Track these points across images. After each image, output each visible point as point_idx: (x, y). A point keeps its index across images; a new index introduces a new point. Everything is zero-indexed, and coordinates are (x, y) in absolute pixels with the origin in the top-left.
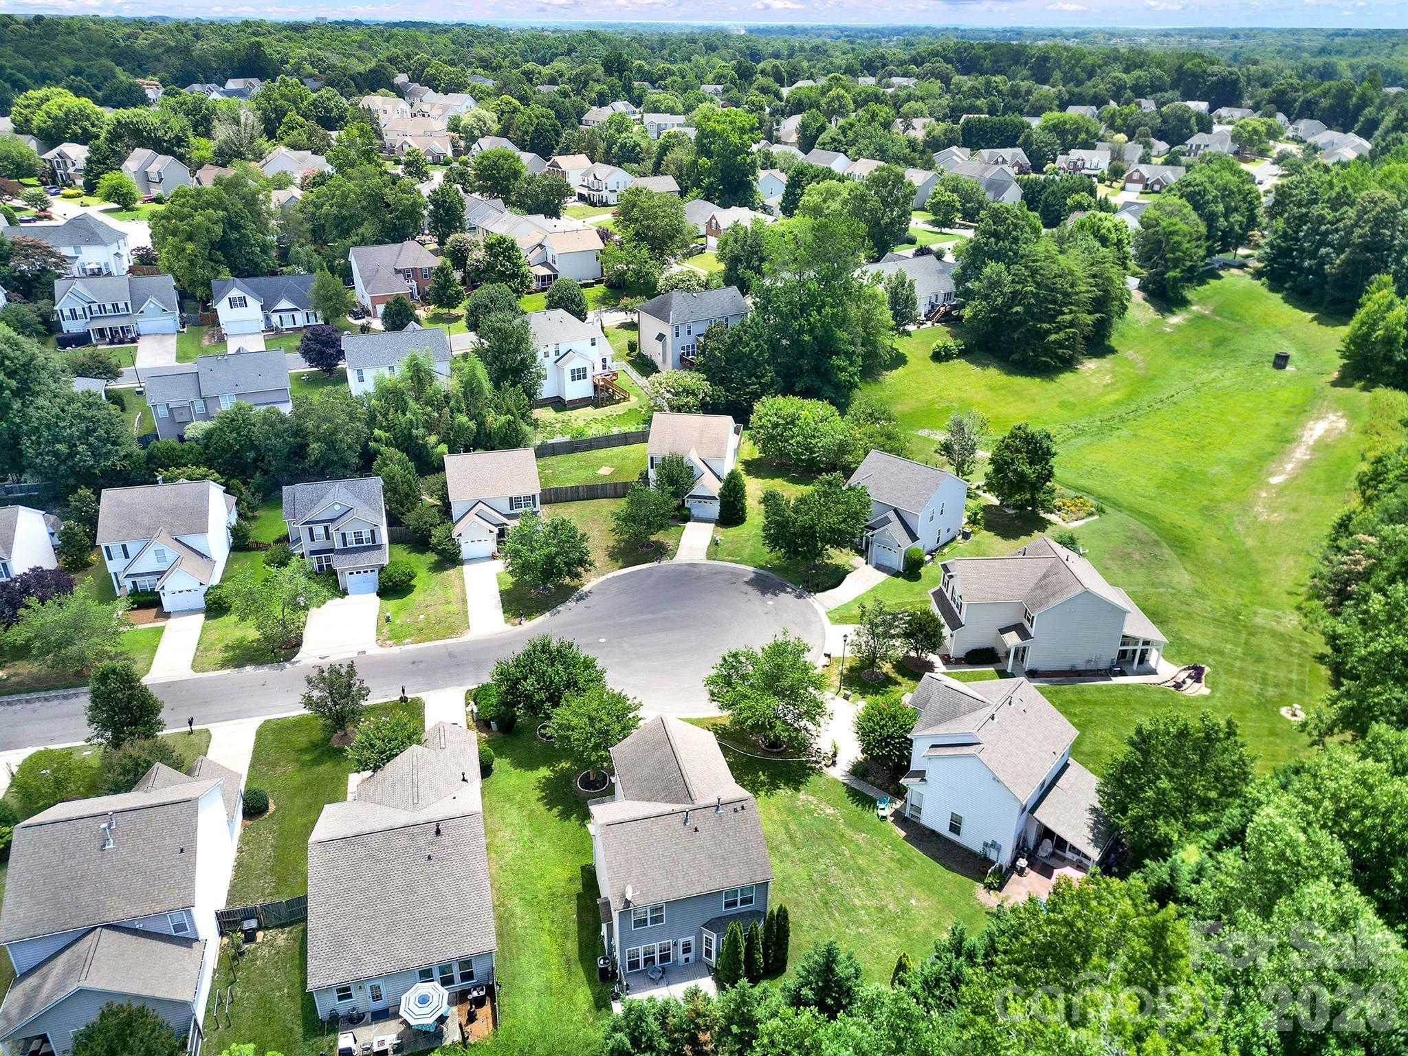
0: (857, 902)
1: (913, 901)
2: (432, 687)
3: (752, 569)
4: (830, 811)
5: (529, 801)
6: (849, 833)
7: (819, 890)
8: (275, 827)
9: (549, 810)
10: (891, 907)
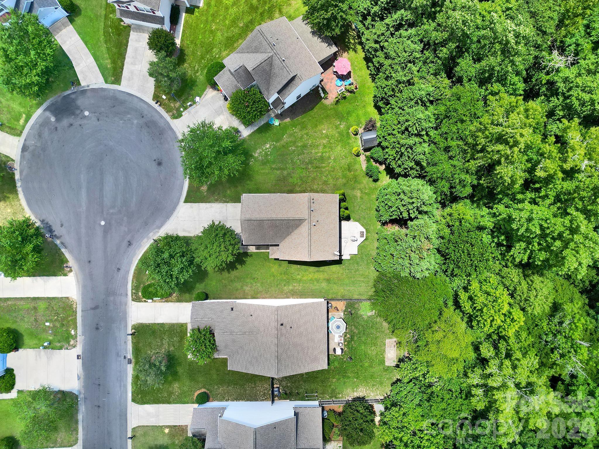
0: (320, 154)
1: (324, 132)
2: (124, 318)
3: (40, 111)
4: (268, 146)
5: (229, 277)
6: (282, 142)
7: (310, 167)
8: (216, 387)
9: (237, 269)
10: (325, 142)
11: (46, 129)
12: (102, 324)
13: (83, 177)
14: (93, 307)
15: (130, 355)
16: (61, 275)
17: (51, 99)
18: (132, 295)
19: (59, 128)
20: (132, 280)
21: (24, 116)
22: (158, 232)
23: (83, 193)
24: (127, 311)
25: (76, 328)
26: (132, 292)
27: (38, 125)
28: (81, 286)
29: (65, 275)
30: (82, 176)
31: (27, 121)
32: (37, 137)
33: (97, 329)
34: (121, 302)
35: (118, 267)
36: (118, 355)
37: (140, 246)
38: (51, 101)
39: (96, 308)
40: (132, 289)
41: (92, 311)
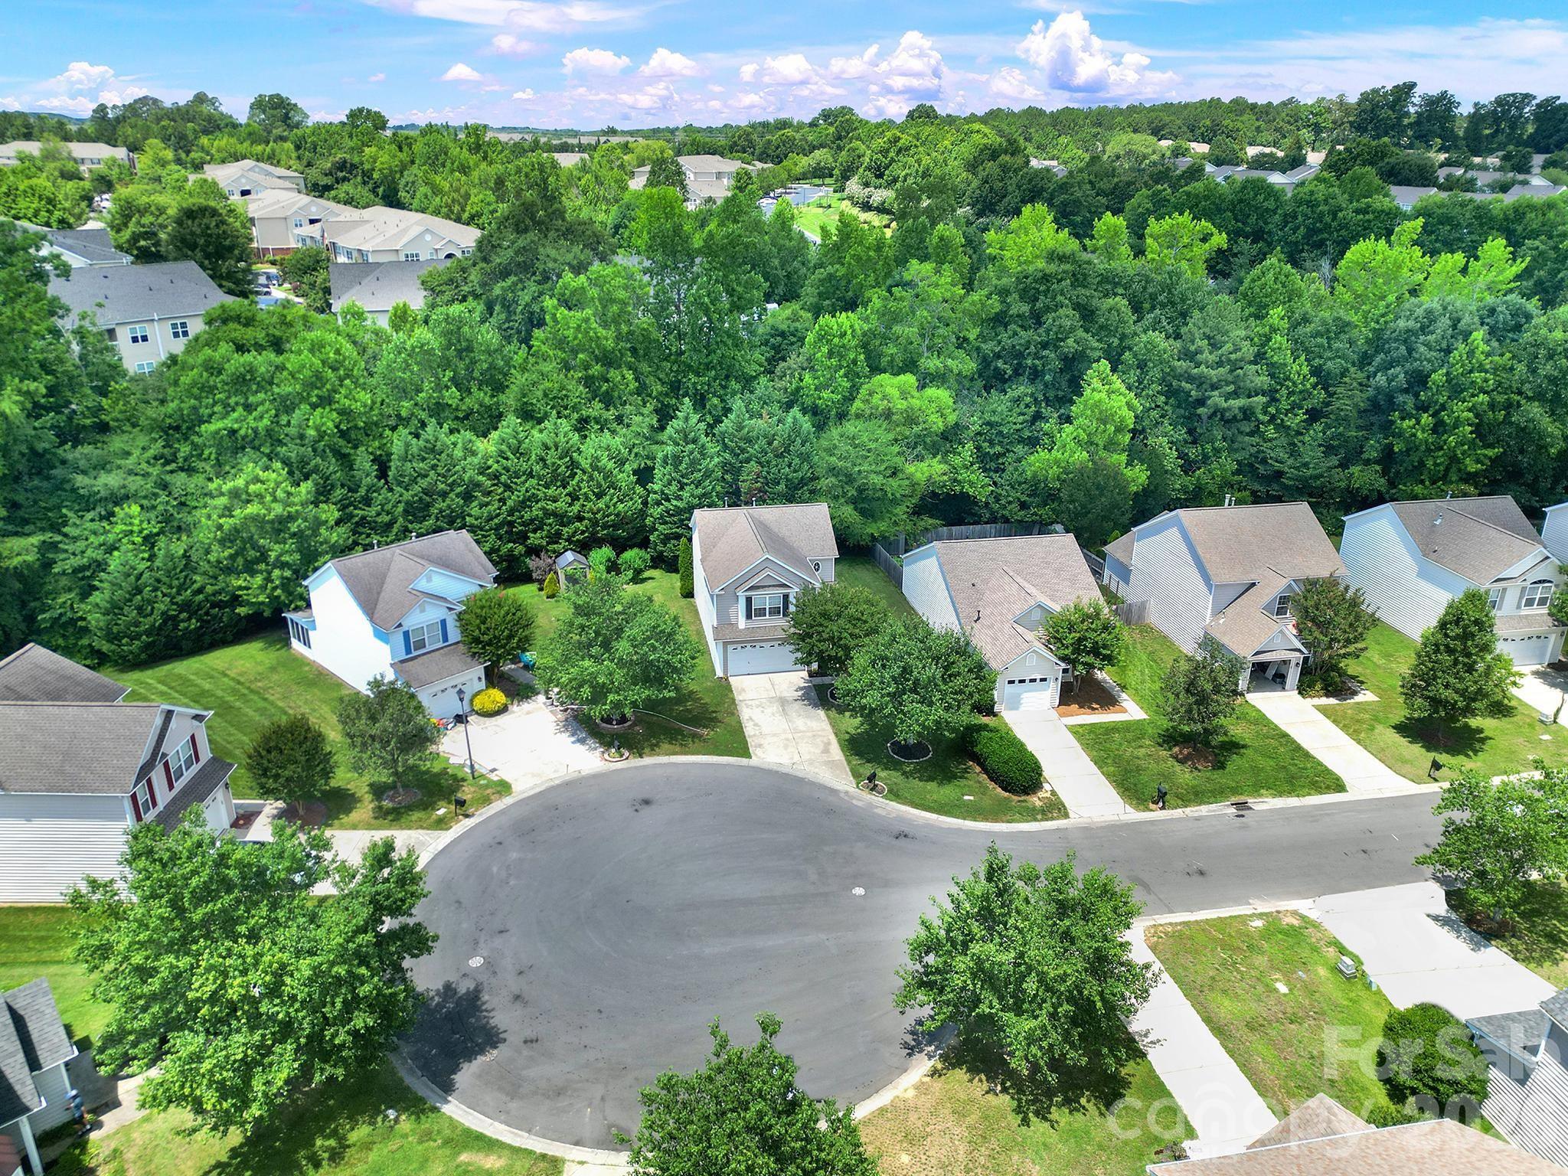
11: (532, 1073)
12: (1182, 865)
13: (712, 948)
14: (1141, 887)
15: (1225, 807)
17: (402, 1073)
18: (1052, 819)
19: (529, 1033)
21: (464, 1157)
22: (847, 793)
23: (770, 943)
25: (1243, 919)
26: (1044, 820)
27: (513, 1105)
30: (707, 951)
31: (489, 1145)
32: (563, 1102)
33: (1201, 873)
34: (1087, 839)
37: (901, 819)
38: (411, 1071)
39: (1140, 883)
40: (1036, 820)
41: (1158, 891)
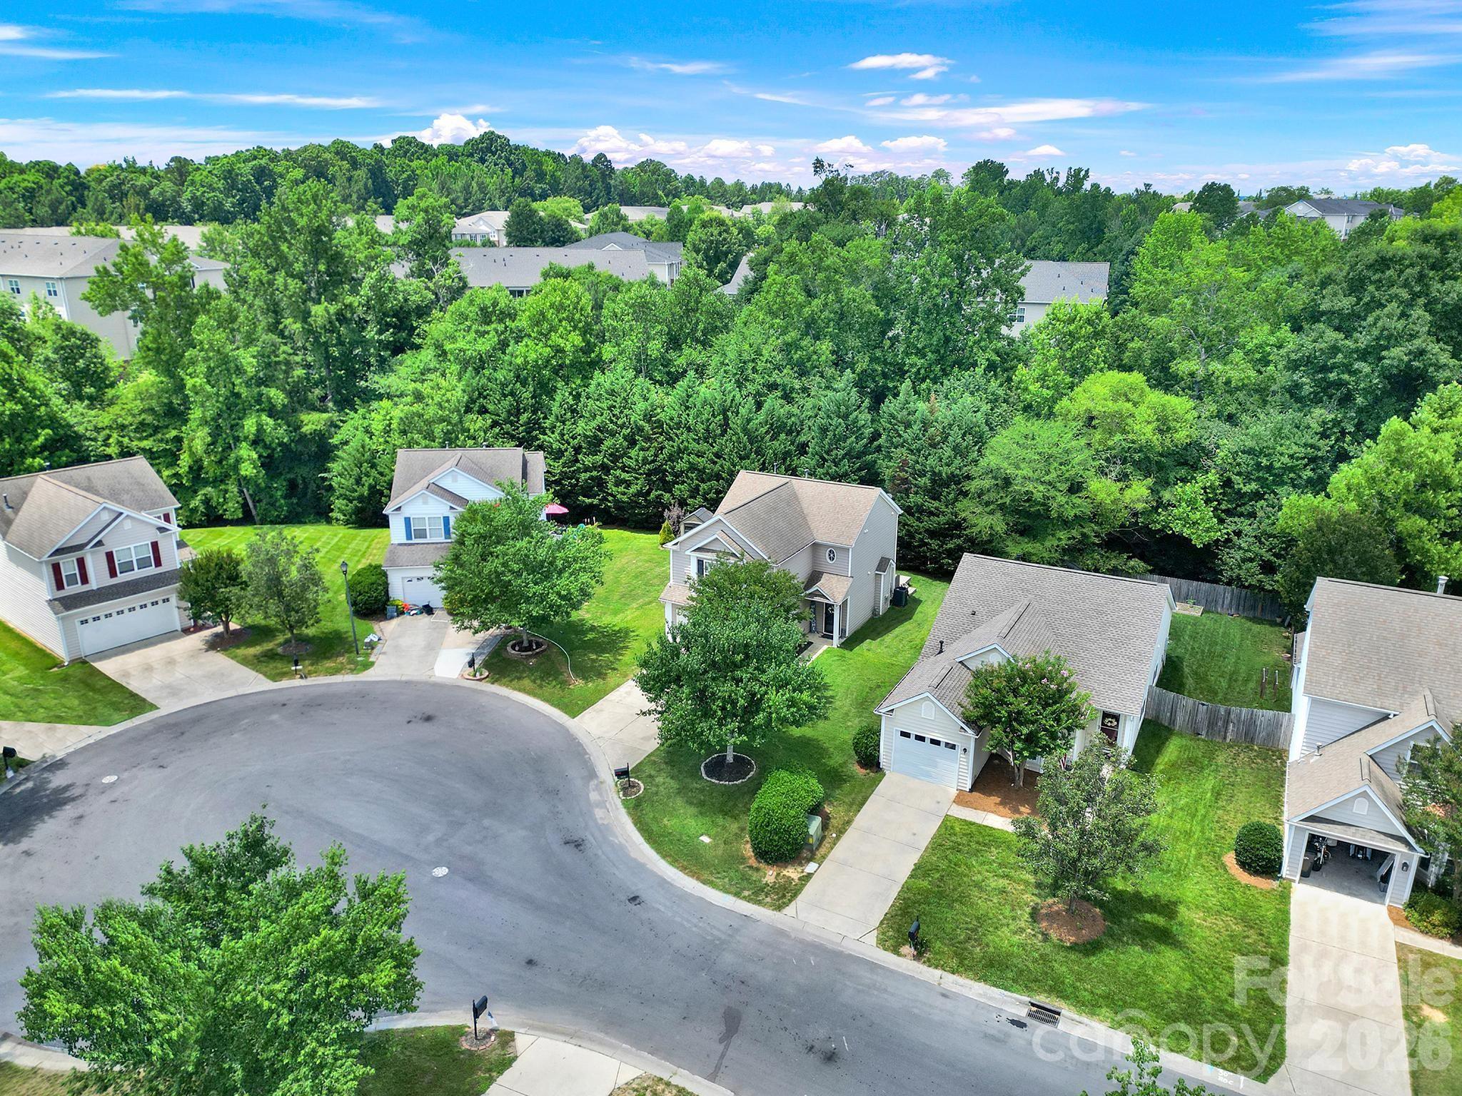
12: (818, 1033)
14: (723, 1028)
15: (1015, 1004)
16: (491, 1080)
18: (759, 903)
20: (704, 882)
24: (809, 938)
26: (748, 899)
28: (601, 1035)
29: (505, 1063)
33: (830, 1057)
34: (761, 942)
35: (624, 898)
36: (997, 1040)
39: (732, 1023)
40: (737, 895)
41: (736, 1041)
